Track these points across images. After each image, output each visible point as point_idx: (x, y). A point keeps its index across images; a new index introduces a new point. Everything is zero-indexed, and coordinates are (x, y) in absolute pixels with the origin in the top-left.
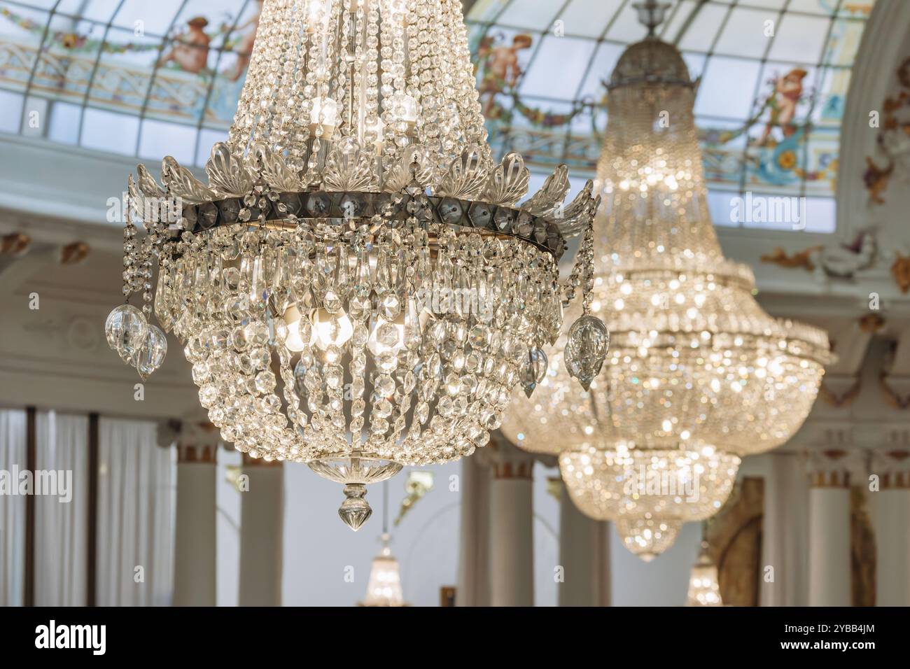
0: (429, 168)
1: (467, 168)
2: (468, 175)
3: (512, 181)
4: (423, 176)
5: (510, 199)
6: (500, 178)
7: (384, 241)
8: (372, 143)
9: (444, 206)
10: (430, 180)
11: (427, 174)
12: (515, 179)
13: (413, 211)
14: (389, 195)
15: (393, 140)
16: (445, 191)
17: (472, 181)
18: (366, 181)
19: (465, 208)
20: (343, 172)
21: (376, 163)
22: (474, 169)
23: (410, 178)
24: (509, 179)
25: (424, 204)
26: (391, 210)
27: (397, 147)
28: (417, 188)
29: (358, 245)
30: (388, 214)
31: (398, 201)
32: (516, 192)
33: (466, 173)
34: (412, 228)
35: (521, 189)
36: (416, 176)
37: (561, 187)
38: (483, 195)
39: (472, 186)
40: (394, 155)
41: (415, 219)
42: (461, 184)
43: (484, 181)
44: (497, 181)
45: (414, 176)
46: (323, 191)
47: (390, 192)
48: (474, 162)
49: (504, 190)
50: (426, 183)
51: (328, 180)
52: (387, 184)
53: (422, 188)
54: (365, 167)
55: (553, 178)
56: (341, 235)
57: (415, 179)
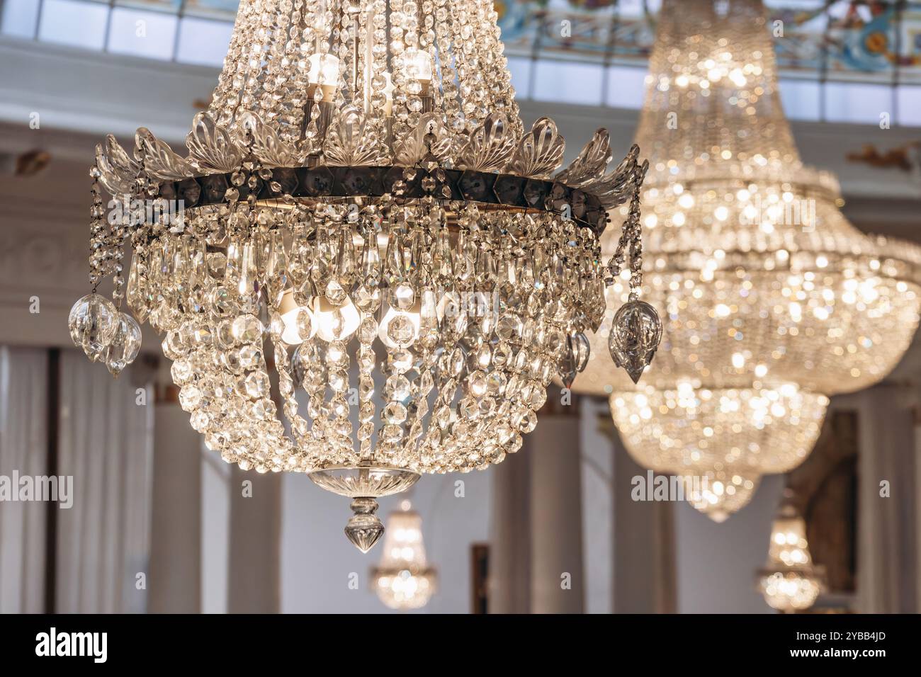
0: (447, 139)
1: (492, 137)
2: (494, 144)
3: (545, 149)
4: (440, 148)
5: (542, 170)
6: (529, 148)
7: (396, 222)
8: (380, 108)
9: (465, 180)
10: (449, 152)
11: (445, 146)
12: (548, 147)
13: (429, 189)
14: (401, 170)
15: (405, 104)
16: (465, 164)
17: (498, 152)
18: (374, 154)
19: (489, 182)
20: (346, 143)
21: (385, 131)
22: (500, 138)
23: (425, 151)
24: (540, 148)
25: (442, 181)
26: (402, 188)
27: (409, 112)
28: (432, 163)
29: (365, 227)
30: (400, 192)
31: (411, 178)
32: (549, 162)
33: (491, 143)
34: (428, 208)
35: (554, 159)
36: (432, 149)
37: (601, 154)
38: (510, 167)
39: (497, 158)
40: (406, 121)
41: (431, 198)
42: (485, 156)
43: (511, 152)
44: (526, 149)
45: (430, 149)
46: (323, 167)
47: (402, 166)
48: (500, 129)
49: (535, 160)
50: (444, 155)
51: (329, 155)
52: (399, 158)
53: (439, 162)
54: (373, 138)
55: (592, 145)
56: (345, 218)
57: (430, 152)
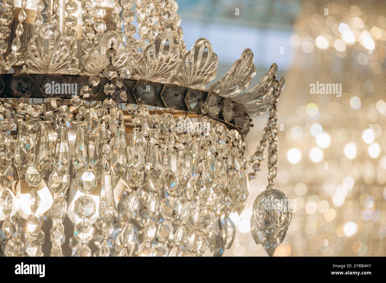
0: (125, 54)
1: (160, 53)
2: (161, 60)
3: (202, 65)
4: (119, 61)
5: (200, 82)
6: (190, 63)
7: (83, 120)
8: (72, 28)
9: (139, 88)
10: (126, 64)
11: (123, 59)
12: (204, 64)
13: (109, 93)
14: (88, 78)
15: (92, 26)
16: (139, 74)
17: (165, 65)
18: (66, 65)
19: (158, 90)
20: (44, 55)
21: (76, 47)
22: (167, 55)
23: (107, 63)
24: (199, 63)
25: (120, 87)
26: (89, 92)
27: (96, 32)
28: (113, 72)
29: (58, 124)
30: (87, 95)
31: (96, 84)
32: (205, 75)
33: (159, 58)
34: (108, 109)
35: (210, 72)
36: (113, 61)
37: (247, 70)
38: (174, 78)
39: (164, 70)
40: (93, 40)
41: (111, 100)
42: (154, 68)
43: (175, 66)
44: (187, 65)
45: (111, 61)
46: (25, 74)
47: (88, 74)
48: (167, 48)
49: (194, 74)
50: (122, 67)
51: (30, 64)
52: (86, 68)
53: (118, 72)
54: (65, 51)
55: (240, 62)
56: (42, 115)
57: (111, 64)
